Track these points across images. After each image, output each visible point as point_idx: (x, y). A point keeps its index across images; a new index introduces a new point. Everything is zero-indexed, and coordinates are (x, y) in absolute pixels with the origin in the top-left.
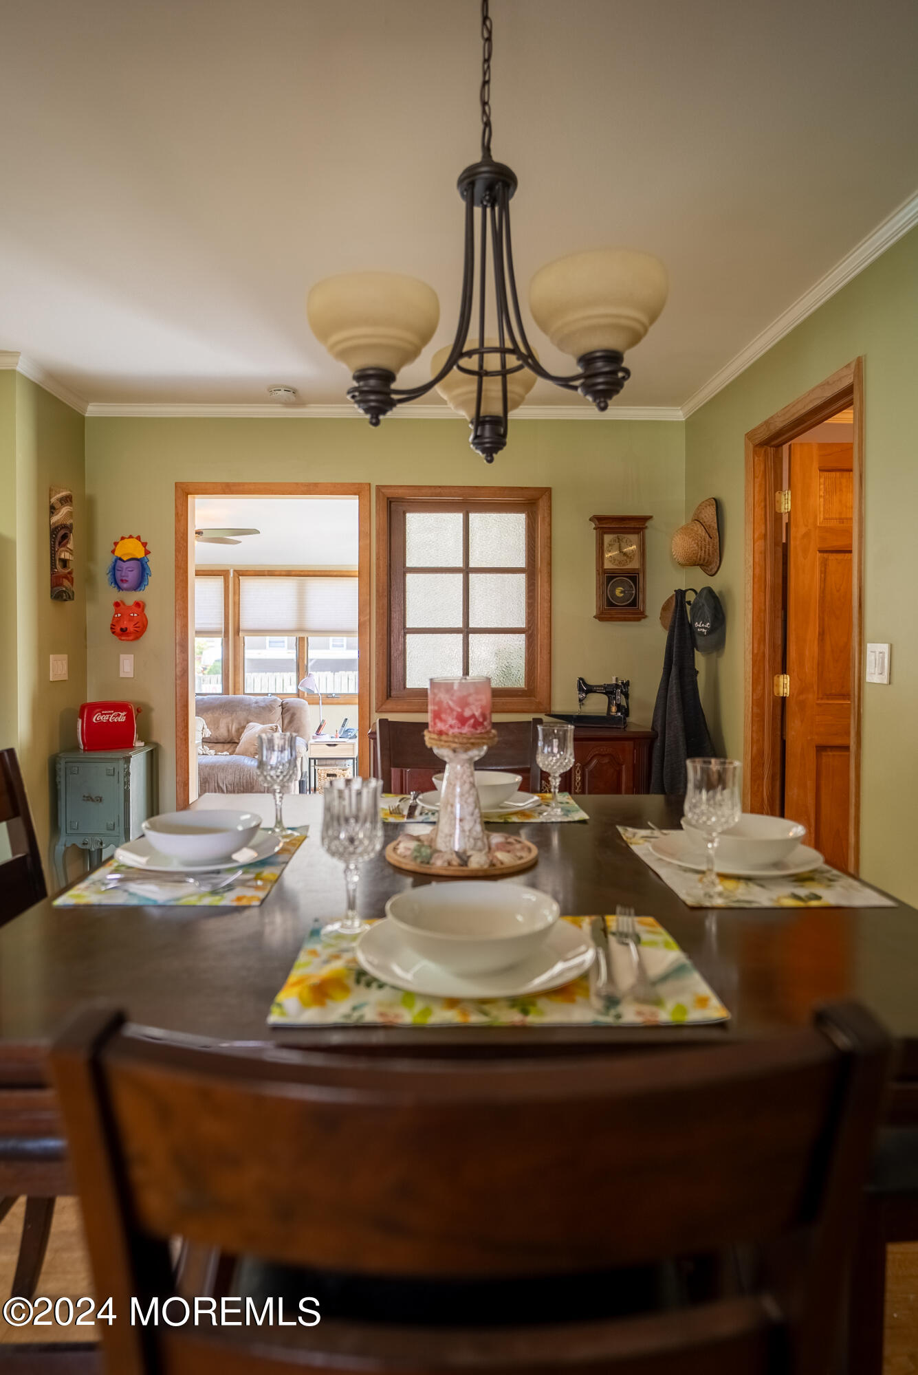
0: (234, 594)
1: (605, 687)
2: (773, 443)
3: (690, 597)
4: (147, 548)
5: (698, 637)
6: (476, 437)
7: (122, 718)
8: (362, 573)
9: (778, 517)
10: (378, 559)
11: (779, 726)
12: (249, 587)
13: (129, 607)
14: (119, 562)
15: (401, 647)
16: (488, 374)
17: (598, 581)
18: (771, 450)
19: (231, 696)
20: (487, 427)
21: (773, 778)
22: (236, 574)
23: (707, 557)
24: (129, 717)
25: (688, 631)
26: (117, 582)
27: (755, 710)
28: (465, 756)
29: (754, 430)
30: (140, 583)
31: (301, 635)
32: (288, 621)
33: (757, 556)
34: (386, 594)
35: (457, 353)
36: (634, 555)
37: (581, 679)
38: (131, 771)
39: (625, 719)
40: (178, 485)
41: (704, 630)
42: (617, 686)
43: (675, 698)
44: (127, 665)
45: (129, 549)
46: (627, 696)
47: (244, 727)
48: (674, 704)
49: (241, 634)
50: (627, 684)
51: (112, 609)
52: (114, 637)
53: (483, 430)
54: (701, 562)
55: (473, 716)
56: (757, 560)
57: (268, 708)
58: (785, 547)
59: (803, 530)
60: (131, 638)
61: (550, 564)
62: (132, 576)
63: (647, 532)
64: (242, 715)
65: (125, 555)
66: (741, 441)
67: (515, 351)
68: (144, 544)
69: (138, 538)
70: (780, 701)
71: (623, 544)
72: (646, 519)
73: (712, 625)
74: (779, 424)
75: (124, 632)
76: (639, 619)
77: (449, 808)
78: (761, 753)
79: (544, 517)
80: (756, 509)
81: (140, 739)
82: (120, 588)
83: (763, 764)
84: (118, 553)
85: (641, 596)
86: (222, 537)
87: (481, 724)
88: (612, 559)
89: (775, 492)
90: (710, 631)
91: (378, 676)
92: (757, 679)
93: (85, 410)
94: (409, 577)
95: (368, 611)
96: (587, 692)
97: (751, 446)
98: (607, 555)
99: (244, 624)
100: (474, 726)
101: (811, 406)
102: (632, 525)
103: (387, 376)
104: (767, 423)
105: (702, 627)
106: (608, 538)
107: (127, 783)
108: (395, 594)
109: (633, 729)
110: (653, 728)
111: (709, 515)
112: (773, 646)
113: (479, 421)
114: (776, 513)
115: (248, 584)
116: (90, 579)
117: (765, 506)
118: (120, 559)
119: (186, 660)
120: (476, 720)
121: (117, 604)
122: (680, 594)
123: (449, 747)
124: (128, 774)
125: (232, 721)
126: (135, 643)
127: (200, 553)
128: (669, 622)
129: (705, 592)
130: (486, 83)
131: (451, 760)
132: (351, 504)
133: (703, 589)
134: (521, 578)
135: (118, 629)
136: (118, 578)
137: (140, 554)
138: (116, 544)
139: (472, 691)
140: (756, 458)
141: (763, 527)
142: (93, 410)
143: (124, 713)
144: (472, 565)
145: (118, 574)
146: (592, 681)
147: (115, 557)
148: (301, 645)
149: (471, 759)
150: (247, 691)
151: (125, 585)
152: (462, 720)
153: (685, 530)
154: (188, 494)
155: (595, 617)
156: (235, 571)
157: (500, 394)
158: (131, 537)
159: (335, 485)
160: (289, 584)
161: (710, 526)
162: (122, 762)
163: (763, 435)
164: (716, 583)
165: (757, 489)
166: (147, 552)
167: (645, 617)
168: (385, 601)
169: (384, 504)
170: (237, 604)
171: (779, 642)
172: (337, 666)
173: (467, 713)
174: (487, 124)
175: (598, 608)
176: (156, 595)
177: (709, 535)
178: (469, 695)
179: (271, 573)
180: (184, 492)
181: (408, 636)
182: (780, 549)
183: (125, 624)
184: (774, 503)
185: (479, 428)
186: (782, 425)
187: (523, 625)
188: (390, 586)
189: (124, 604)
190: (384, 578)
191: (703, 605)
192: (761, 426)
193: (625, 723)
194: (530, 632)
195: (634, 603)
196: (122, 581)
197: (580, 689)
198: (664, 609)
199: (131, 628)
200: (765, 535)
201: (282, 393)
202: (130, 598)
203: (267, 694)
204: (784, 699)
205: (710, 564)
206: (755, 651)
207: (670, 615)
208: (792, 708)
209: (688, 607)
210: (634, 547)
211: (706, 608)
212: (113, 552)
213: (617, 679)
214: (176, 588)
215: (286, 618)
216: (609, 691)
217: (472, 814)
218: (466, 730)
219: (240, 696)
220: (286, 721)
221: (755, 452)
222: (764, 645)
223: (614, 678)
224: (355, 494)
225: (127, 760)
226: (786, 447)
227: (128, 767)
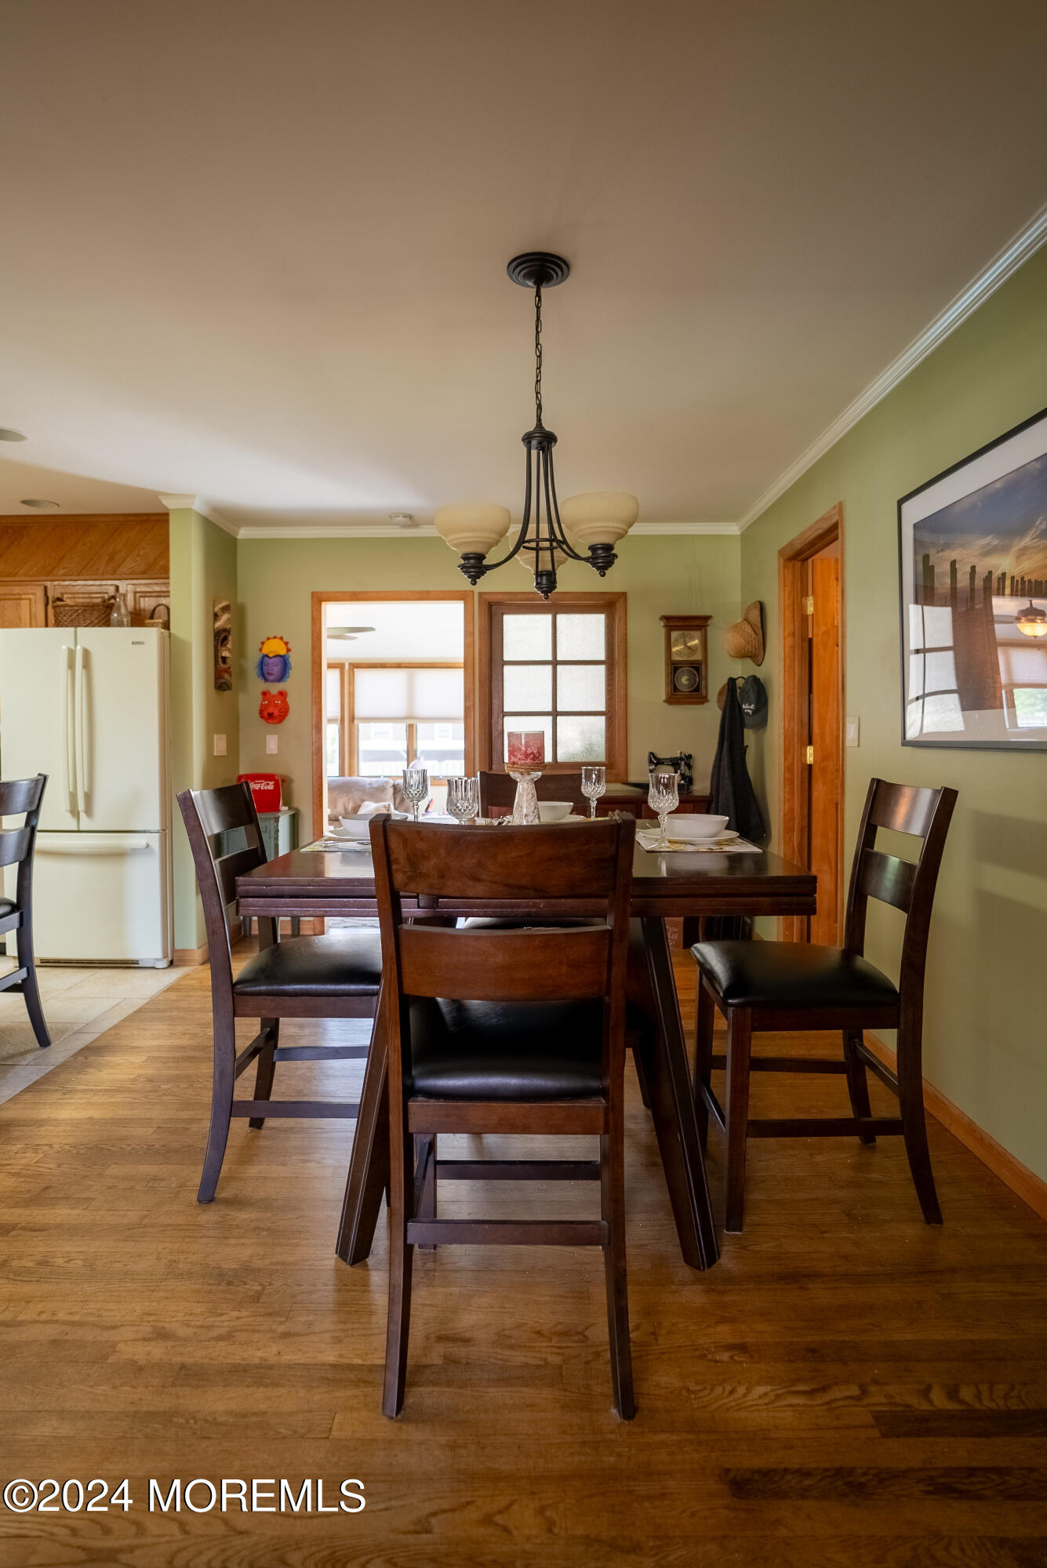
0: (350, 684)
1: (671, 760)
2: (800, 558)
3: (740, 683)
4: (289, 646)
5: (745, 716)
6: (537, 584)
7: (271, 787)
8: (467, 666)
9: (804, 618)
10: (480, 654)
11: (807, 789)
12: (363, 677)
13: (274, 696)
14: (266, 658)
15: (500, 728)
16: (541, 549)
17: (667, 671)
18: (798, 564)
19: (347, 778)
20: (544, 578)
21: (802, 829)
22: (351, 667)
23: (754, 650)
24: (276, 785)
25: (737, 712)
26: (264, 675)
27: (787, 776)
28: (528, 778)
29: (784, 548)
30: (283, 676)
31: (411, 722)
32: (399, 709)
33: (787, 650)
34: (487, 683)
35: (522, 542)
36: (697, 649)
37: (652, 753)
38: (280, 828)
39: (688, 787)
40: (313, 594)
41: (749, 711)
42: (681, 759)
43: (726, 767)
44: (272, 744)
45: (275, 648)
46: (689, 767)
47: (360, 806)
48: (726, 773)
49: (356, 721)
50: (690, 757)
51: (260, 697)
52: (262, 721)
53: (542, 579)
54: (750, 654)
55: (533, 753)
56: (787, 652)
57: (381, 789)
58: (810, 640)
59: (823, 629)
60: (276, 721)
61: (626, 657)
62: (276, 670)
63: (709, 629)
64: (357, 795)
65: (270, 652)
66: (776, 554)
67: (555, 539)
68: (286, 644)
69: (281, 638)
70: (807, 768)
71: (687, 639)
72: (707, 618)
73: (756, 707)
74: (798, 545)
75: (271, 716)
76: (702, 703)
77: (520, 809)
78: (791, 810)
79: (620, 617)
80: (786, 612)
81: (284, 805)
82: (266, 680)
83: (794, 819)
84: (265, 651)
85: (703, 683)
86: (343, 633)
87: (538, 758)
88: (679, 653)
89: (802, 598)
90: (755, 712)
91: (480, 752)
92: (788, 750)
93: (237, 534)
94: (506, 668)
95: (472, 697)
96: (656, 765)
97: (782, 561)
98: (674, 649)
99: (358, 713)
100: (533, 759)
101: (816, 534)
102: (696, 623)
103: (480, 557)
104: (790, 544)
105: (748, 708)
106: (675, 634)
107: (276, 838)
108: (495, 683)
109: (696, 794)
110: (711, 794)
111: (755, 615)
112: (801, 722)
113: (539, 574)
114: (802, 615)
115: (361, 676)
116: (242, 673)
117: (794, 609)
118: (267, 656)
119: (320, 739)
120: (534, 756)
121: (264, 694)
122: (732, 681)
123: (518, 771)
124: (277, 831)
125: (349, 800)
126: (278, 725)
127: (331, 649)
128: (723, 705)
129: (750, 679)
130: (538, 381)
131: (521, 781)
132: (458, 608)
133: (749, 677)
134: (602, 669)
135: (265, 714)
136: (265, 672)
137: (283, 652)
138: (263, 643)
139: (532, 738)
140: (786, 571)
141: (792, 626)
142: (243, 533)
143: (273, 783)
144: (559, 658)
145: (265, 668)
146: (661, 755)
147: (262, 655)
148: (411, 731)
149: (532, 779)
150: (361, 774)
151: (271, 678)
152: (527, 755)
153: (736, 628)
154: (320, 601)
155: (665, 701)
156: (350, 664)
157: (550, 558)
158: (275, 637)
159: (443, 592)
160: (400, 675)
161: (755, 625)
162: (272, 822)
163: (790, 553)
164: (760, 672)
165: (787, 596)
166: (289, 650)
167: (707, 701)
168: (487, 689)
169: (486, 607)
170: (352, 695)
171: (806, 720)
172: (443, 755)
173: (529, 751)
174: (539, 407)
175: (667, 694)
176: (295, 686)
177: (755, 632)
178: (530, 741)
179: (383, 666)
180: (318, 599)
181: (506, 718)
182: (806, 644)
183: (271, 710)
184: (803, 608)
185: (539, 579)
186: (800, 546)
187: (602, 708)
188: (491, 676)
189: (270, 693)
190: (486, 670)
191: (749, 690)
192: (787, 546)
193: (688, 789)
194: (610, 714)
195: (697, 689)
196: (269, 674)
197: (651, 762)
198: (720, 694)
199: (276, 713)
200: (794, 633)
201: (400, 519)
202: (275, 688)
203: (379, 777)
204: (810, 766)
205: (757, 657)
206: (786, 727)
207: (724, 698)
208: (816, 772)
209: (738, 691)
210: (696, 642)
211: (751, 692)
212: (261, 650)
213: (681, 753)
214: (312, 680)
215: (398, 708)
216: (675, 763)
217: (533, 812)
218: (528, 761)
219: (355, 778)
220: (397, 801)
221: (785, 566)
222: (794, 722)
223: (679, 752)
224: (461, 599)
225: (277, 820)
226: (810, 561)
227: (278, 826)
